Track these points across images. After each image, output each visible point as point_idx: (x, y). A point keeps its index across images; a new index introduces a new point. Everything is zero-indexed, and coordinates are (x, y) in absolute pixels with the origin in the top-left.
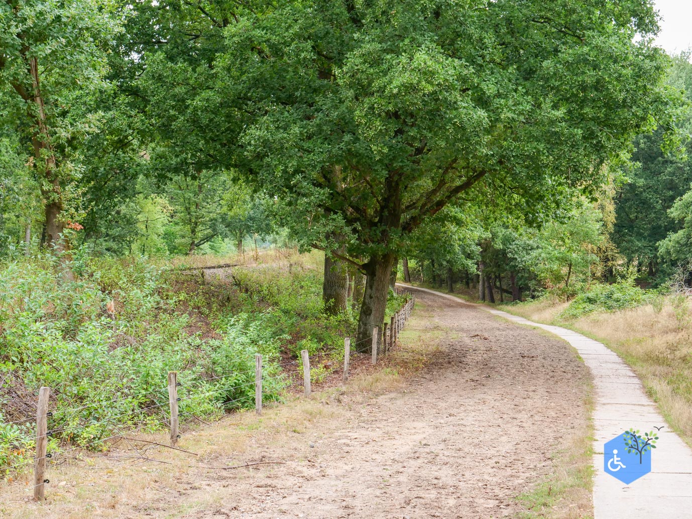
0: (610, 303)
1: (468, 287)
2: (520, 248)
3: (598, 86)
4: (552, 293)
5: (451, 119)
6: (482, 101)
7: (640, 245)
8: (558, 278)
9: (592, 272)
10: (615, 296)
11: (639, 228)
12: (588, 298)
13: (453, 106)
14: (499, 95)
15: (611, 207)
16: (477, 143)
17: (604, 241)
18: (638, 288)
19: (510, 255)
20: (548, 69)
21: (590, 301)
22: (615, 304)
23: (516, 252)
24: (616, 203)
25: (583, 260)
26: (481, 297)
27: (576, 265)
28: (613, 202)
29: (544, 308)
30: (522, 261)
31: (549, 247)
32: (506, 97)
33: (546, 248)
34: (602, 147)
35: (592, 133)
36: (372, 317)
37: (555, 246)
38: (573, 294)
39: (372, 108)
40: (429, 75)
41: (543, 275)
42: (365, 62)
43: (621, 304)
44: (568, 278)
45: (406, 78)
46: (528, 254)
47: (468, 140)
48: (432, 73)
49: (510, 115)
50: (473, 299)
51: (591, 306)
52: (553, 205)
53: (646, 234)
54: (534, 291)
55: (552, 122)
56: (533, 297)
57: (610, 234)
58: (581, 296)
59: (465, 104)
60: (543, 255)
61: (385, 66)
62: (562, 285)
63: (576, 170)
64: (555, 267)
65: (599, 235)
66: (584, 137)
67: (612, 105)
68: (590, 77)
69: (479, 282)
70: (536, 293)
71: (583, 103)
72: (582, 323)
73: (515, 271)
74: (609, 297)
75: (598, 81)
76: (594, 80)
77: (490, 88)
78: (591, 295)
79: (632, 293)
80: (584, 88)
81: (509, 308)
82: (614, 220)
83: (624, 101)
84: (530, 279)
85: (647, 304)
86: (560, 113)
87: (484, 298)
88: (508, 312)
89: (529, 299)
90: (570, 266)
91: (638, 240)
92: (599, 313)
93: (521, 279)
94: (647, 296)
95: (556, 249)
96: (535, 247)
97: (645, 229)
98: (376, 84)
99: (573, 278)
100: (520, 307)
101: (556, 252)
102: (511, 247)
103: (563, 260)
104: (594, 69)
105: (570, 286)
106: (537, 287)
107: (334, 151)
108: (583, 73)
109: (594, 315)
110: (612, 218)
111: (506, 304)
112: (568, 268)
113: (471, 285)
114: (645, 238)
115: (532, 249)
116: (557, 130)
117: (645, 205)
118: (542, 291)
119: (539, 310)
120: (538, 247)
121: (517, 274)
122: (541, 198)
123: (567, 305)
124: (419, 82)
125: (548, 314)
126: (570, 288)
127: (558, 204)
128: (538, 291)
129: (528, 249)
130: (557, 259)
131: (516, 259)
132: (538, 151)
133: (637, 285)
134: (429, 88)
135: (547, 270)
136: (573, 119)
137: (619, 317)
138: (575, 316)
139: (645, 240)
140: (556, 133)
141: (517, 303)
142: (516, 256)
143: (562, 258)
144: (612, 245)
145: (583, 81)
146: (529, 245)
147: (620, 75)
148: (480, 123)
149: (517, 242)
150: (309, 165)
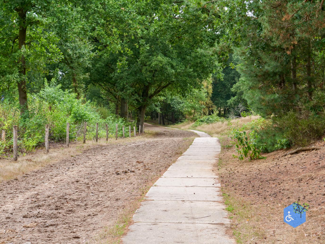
0: (208, 121)
1: (153, 119)
2: (176, 103)
3: (201, 63)
4: (188, 119)
5: (166, 72)
6: (172, 67)
7: (222, 101)
8: (190, 114)
9: (203, 112)
10: (210, 119)
11: (222, 95)
12: (201, 120)
13: (167, 69)
14: (177, 65)
15: (210, 87)
16: (172, 78)
17: (208, 100)
18: (218, 117)
19: (172, 106)
20: (188, 59)
21: (202, 121)
22: (210, 122)
23: (174, 105)
24: (212, 85)
25: (199, 107)
26: (159, 123)
27: (197, 109)
28: (211, 85)
29: (186, 125)
30: (176, 108)
31: (187, 103)
32: (178, 66)
33: (186, 103)
34: (202, 78)
35: (199, 74)
36: (140, 122)
37: (189, 102)
38: (196, 120)
39: (147, 69)
40: (161, 62)
41: (185, 113)
42: (145, 58)
43: (211, 122)
44: (194, 114)
45: (156, 62)
46: (179, 105)
47: (170, 77)
48: (162, 62)
49: (179, 70)
50: (156, 124)
51: (202, 123)
52: (190, 91)
53: (224, 97)
54: (181, 119)
55: (190, 72)
56: (181, 122)
57: (210, 97)
58: (198, 120)
59: (169, 68)
60: (185, 106)
61: (150, 59)
62: (192, 116)
63: (195, 84)
64: (190, 110)
65: (206, 98)
66: (197, 76)
67: (204, 68)
68: (199, 61)
69: (158, 117)
70: (182, 120)
71: (197, 67)
72: (199, 128)
73: (174, 112)
74: (208, 120)
75: (201, 62)
76: (200, 61)
77: (175, 64)
78: (202, 119)
79: (216, 118)
80: (197, 63)
81: (172, 126)
82: (212, 92)
83: (207, 67)
84: (179, 115)
85: (220, 122)
86: (191, 70)
87: (160, 124)
88: (172, 127)
89: (180, 122)
90: (195, 109)
91: (221, 100)
92: (204, 125)
93: (176, 115)
94: (221, 119)
95: (190, 103)
96: (182, 102)
97: (224, 95)
98: (148, 63)
99: (196, 114)
100: (176, 125)
101: (190, 104)
102: (172, 102)
103: (193, 107)
104: (200, 59)
105: (195, 117)
106: (182, 118)
107: (135, 79)
108: (197, 60)
109: (203, 125)
110: (211, 91)
111: (171, 125)
112: (194, 110)
113: (154, 119)
114: (224, 99)
115: (180, 103)
116: (191, 74)
117: (224, 86)
118: (184, 119)
119: (183, 126)
120: (183, 103)
121: (175, 113)
122: (186, 90)
123: (194, 123)
124: (159, 63)
125: (187, 126)
126: (195, 118)
127: (191, 91)
128: (183, 119)
129: (179, 103)
130: (190, 107)
131: (174, 107)
132: (186, 79)
133: (218, 116)
134: (161, 65)
135: (186, 111)
136: (194, 71)
137: (211, 125)
138: (196, 126)
139: (224, 100)
140: (190, 75)
141: (175, 124)
142: (174, 106)
143: (192, 107)
144: (211, 102)
145: (197, 62)
146: (179, 102)
147: (206, 60)
148: (172, 73)
149: (174, 100)
150: (129, 82)
